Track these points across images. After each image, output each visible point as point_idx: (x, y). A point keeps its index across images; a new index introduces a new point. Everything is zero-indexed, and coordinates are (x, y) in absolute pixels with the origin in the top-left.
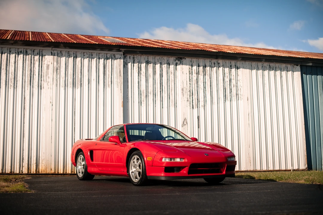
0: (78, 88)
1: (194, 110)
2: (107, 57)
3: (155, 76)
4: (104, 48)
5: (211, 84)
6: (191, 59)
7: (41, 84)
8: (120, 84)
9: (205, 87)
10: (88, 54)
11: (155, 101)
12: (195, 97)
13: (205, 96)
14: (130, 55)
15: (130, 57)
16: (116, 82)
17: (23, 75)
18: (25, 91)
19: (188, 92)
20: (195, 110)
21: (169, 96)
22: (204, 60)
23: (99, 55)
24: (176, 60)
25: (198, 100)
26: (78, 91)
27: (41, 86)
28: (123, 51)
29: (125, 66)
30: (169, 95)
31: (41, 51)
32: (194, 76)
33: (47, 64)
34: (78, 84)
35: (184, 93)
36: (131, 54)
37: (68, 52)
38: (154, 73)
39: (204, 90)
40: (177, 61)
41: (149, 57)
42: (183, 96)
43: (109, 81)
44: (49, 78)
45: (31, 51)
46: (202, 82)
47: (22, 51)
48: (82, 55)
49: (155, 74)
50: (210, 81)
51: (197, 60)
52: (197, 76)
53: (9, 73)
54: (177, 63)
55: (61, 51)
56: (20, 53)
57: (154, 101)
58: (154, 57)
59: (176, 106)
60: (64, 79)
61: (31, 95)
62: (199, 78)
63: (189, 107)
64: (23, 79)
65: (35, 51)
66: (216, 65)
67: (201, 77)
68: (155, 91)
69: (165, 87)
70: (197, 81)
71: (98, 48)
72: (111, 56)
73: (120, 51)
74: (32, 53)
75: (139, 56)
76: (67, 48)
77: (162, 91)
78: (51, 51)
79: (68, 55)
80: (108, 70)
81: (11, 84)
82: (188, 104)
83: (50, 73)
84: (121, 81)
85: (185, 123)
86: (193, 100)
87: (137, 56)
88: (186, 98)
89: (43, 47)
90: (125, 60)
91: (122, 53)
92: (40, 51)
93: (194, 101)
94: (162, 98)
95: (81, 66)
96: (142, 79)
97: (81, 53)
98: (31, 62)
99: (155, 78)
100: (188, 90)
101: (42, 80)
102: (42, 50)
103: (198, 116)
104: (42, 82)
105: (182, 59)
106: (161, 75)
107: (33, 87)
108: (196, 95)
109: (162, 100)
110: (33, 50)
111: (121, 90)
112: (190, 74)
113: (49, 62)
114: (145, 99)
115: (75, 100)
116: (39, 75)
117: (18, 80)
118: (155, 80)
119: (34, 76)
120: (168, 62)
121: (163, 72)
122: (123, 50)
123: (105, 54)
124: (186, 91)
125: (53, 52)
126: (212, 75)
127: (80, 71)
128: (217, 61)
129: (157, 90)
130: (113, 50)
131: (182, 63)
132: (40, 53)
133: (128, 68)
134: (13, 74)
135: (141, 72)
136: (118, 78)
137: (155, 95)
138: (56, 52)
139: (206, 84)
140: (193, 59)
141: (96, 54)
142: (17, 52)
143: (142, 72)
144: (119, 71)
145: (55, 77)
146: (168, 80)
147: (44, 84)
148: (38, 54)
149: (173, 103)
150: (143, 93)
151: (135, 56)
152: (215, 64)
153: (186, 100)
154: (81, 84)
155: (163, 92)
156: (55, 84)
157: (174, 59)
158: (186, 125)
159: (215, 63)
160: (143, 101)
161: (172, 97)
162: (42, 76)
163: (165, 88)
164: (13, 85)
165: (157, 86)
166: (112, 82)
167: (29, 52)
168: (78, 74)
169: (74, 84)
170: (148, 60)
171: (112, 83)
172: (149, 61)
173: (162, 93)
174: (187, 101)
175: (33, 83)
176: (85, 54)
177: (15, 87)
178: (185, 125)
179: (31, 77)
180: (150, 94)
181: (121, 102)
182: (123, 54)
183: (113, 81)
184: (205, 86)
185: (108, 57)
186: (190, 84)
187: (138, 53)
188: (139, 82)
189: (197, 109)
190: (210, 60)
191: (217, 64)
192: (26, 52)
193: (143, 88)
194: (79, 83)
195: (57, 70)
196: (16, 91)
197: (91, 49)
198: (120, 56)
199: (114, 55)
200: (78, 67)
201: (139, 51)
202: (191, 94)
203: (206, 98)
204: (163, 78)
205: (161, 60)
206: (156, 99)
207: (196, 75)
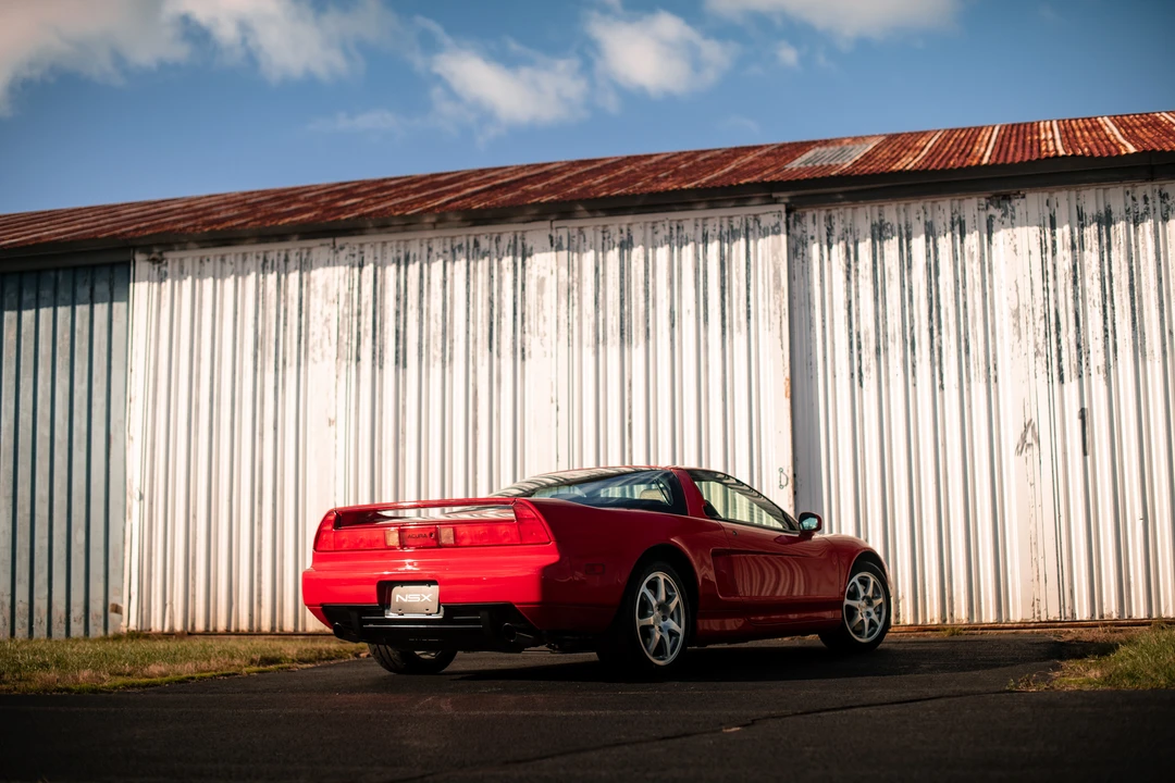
0: (636, 347)
1: (1065, 386)
2: (732, 227)
3: (910, 274)
4: (719, 200)
5: (1131, 279)
6: (1046, 196)
7: (523, 343)
8: (778, 315)
9: (1107, 297)
10: (667, 228)
11: (914, 366)
12: (1068, 336)
13: (1109, 332)
14: (816, 212)
15: (814, 217)
16: (764, 310)
17: (468, 320)
18: (475, 372)
19: (1037, 321)
20: (1071, 386)
21: (963, 344)
22: (1101, 191)
23: (704, 225)
24: (987, 208)
25: (1078, 346)
26: (638, 354)
27: (523, 350)
28: (787, 200)
29: (800, 251)
30: (966, 341)
31: (519, 235)
32: (1064, 258)
33: (538, 277)
34: (637, 331)
35: (1023, 325)
36: (815, 208)
37: (605, 226)
38: (906, 263)
39: (1104, 307)
40: (991, 207)
41: (886, 209)
42: (1017, 338)
43: (741, 310)
44: (545, 320)
45: (491, 239)
46: (1097, 277)
47: (464, 245)
48: (649, 232)
49: (910, 267)
50: (1131, 268)
51: (1073, 194)
52: (1074, 256)
53: (429, 319)
54: (991, 216)
55: (580, 229)
56: (457, 251)
57: (909, 369)
58: (902, 206)
59: (992, 380)
60: (592, 319)
61: (494, 380)
62: (1086, 262)
63: (1042, 377)
64: (468, 332)
65: (502, 239)
66: (1151, 206)
67: (1091, 258)
68: (912, 328)
69: (947, 309)
70: (1075, 277)
71: (699, 202)
72: (744, 224)
73: (776, 201)
74: (494, 245)
75: (849, 211)
76: (600, 214)
77: (939, 327)
78: (549, 232)
79: (604, 238)
80: (737, 274)
81: (436, 352)
82: (1041, 367)
83: (547, 305)
84: (780, 306)
85: (1029, 439)
86: (1059, 351)
87: (841, 209)
88: (1032, 344)
89: (524, 222)
90: (798, 231)
91: (782, 208)
92: (516, 238)
93: (1064, 355)
94: (936, 352)
95: (646, 270)
96: (861, 290)
97: (645, 227)
98: (491, 276)
99: (910, 282)
100: (1039, 314)
101: (527, 330)
102: (524, 232)
103: (1082, 410)
104: (527, 335)
105: (1010, 200)
106: (933, 270)
107: (499, 355)
108: (1072, 328)
109: (937, 359)
110: (495, 236)
111: (781, 337)
112: (1043, 251)
113: (544, 268)
114: (873, 361)
115: (630, 385)
116: (515, 314)
117: (455, 338)
118: (911, 291)
119: (503, 320)
120: (960, 217)
121: (940, 256)
122: (785, 196)
123: (725, 220)
124: (1030, 319)
125: (554, 235)
126: (1136, 247)
127: (641, 287)
128: (1157, 187)
129: (920, 326)
130: (754, 202)
131: (1010, 213)
132: (515, 242)
133: (810, 258)
134: (440, 321)
135: (856, 266)
136: (771, 295)
137: (910, 344)
138: (563, 233)
139: (1114, 284)
140: (1056, 194)
141: (692, 222)
142: (448, 248)
143: (861, 267)
144: (772, 271)
145: (563, 316)
146: (959, 283)
147: (533, 343)
148: (509, 246)
149: (982, 367)
150: (867, 340)
151: (834, 212)
152: (1150, 202)
153: (1032, 350)
154: (648, 330)
155: (943, 330)
156: (564, 339)
157: (979, 204)
158: (1035, 446)
159: (1149, 196)
160: (868, 369)
161: (977, 348)
162: (526, 316)
163: (947, 314)
164: (439, 355)
165: (919, 310)
166: (748, 312)
167: (484, 244)
168: (637, 299)
169: (626, 332)
170: (881, 221)
171: (749, 317)
172: (886, 221)
173: (940, 333)
174: (1036, 355)
175: (499, 343)
176: (659, 227)
177: (446, 361)
178: (1029, 445)
179: (491, 324)
180: (894, 341)
181: (784, 380)
182: (788, 211)
183: (752, 309)
184: (1108, 292)
185: (736, 226)
186: (1046, 289)
187: (840, 201)
188: (850, 302)
189: (1075, 382)
190: (1129, 189)
191: (1158, 200)
192: (477, 244)
193: (867, 322)
194: (642, 329)
195: (570, 291)
196: (451, 372)
197: (677, 208)
198: (776, 219)
199: (755, 219)
200: (636, 275)
201: (841, 193)
202: (1053, 328)
203: (1115, 337)
204: (941, 278)
205: (929, 212)
206: (917, 358)
207: (1067, 254)
